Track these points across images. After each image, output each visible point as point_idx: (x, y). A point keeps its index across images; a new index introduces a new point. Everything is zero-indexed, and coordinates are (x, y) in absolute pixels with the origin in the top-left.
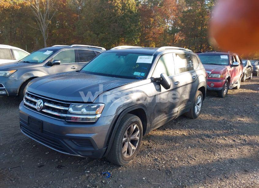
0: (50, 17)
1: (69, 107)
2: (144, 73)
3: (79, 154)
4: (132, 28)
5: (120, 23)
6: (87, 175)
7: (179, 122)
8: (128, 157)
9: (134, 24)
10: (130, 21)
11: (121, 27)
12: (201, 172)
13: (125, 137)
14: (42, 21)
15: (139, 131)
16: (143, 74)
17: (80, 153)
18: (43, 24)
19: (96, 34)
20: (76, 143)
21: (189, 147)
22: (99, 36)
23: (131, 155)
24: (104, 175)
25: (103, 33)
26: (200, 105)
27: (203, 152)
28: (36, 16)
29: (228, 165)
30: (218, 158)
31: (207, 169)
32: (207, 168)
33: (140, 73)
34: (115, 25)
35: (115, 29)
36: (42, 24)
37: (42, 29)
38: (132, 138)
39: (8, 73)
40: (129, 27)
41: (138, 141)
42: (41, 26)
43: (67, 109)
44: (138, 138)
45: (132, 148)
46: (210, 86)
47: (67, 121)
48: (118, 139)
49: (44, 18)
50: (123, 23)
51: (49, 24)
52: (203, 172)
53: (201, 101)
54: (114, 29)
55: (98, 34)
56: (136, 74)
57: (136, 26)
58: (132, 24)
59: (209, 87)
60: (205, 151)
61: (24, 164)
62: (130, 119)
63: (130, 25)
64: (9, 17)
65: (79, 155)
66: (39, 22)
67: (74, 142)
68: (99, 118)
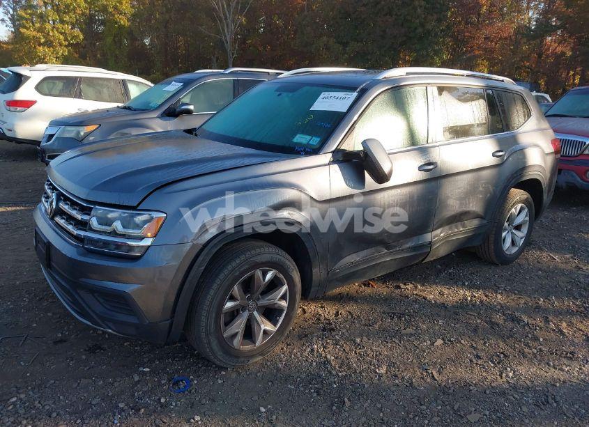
0: (243, 9)
1: (89, 215)
2: (319, 137)
3: (110, 328)
4: (429, 26)
5: (401, 15)
6: (136, 378)
7: (450, 271)
8: (248, 347)
9: (435, 16)
10: (425, 8)
11: (402, 25)
12: (432, 417)
13: (232, 298)
14: (226, 19)
15: (285, 287)
16: (315, 141)
17: (110, 324)
18: (227, 25)
19: (341, 43)
20: (102, 301)
21: (440, 342)
22: (348, 49)
23: (258, 344)
24: (176, 383)
25: (358, 42)
26: (525, 230)
27: (471, 361)
28: (214, 8)
29: (525, 409)
30: (506, 386)
31: (455, 411)
32: (456, 408)
33: (308, 137)
34: (387, 21)
35: (387, 30)
36: (225, 24)
37: (225, 36)
38: (265, 302)
39: (84, 131)
40: (422, 25)
41: (282, 311)
42: (224, 30)
43: (86, 217)
44: (284, 304)
45: (263, 327)
46: (582, 179)
47: (86, 248)
48: (207, 303)
49: (229, 12)
50: (408, 15)
51: (241, 25)
52: (436, 419)
53: (527, 219)
54: (384, 31)
55: (345, 45)
56: (301, 139)
57: (439, 20)
58: (429, 17)
59: (581, 181)
60: (479, 357)
61: (31, 332)
62: (248, 254)
63: (425, 18)
64: (162, 13)
65: (110, 331)
66: (221, 21)
67: (99, 299)
68: (149, 246)
